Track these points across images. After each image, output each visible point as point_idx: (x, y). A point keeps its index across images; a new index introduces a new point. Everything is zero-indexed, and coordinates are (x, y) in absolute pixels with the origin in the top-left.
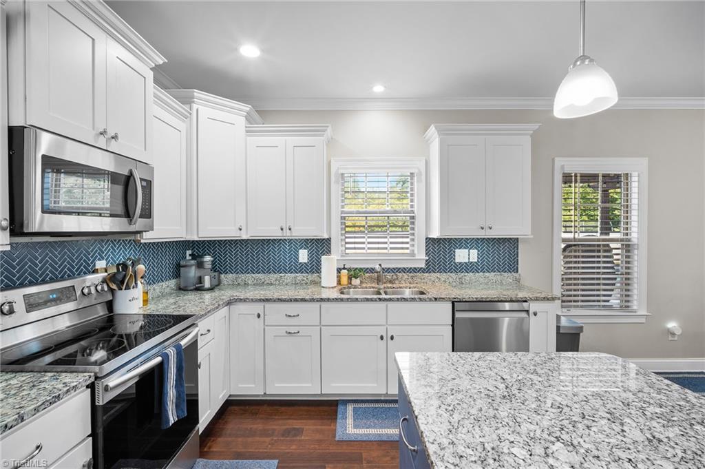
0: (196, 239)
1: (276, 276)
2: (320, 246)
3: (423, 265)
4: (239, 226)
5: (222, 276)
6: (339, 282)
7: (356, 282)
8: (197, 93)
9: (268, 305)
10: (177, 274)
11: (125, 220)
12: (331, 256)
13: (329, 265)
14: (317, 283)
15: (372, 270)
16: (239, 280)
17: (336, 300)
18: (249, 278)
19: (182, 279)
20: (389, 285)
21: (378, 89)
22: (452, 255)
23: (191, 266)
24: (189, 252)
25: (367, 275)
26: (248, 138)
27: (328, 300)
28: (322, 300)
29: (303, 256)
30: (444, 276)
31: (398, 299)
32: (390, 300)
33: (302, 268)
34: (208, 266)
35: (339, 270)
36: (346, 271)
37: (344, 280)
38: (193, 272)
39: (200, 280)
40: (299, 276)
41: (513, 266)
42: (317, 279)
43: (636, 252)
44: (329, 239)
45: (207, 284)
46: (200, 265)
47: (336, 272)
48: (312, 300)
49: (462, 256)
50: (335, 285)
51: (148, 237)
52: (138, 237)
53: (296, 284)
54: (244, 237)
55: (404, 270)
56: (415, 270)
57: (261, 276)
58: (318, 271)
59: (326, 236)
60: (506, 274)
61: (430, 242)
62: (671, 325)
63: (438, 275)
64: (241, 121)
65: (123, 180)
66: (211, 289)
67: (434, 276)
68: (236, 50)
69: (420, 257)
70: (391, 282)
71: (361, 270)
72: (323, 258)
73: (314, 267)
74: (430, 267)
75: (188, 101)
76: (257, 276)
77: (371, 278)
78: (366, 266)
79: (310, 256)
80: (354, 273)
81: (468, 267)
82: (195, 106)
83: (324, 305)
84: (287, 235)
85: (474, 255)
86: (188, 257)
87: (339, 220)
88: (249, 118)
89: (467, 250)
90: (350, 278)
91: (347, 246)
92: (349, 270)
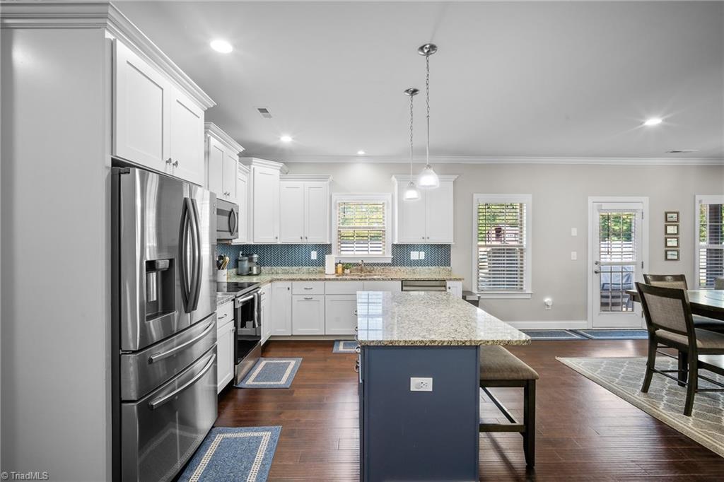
0: (253, 243)
1: (297, 268)
2: (325, 249)
3: (390, 261)
4: (275, 236)
5: (262, 268)
6: (337, 272)
7: (347, 271)
8: (254, 160)
9: (294, 282)
10: (236, 266)
11: (229, 233)
12: (332, 255)
13: (330, 261)
14: (323, 272)
15: (358, 265)
16: (273, 271)
17: (334, 280)
18: (279, 269)
19: (239, 269)
20: (368, 274)
21: (361, 153)
22: (409, 255)
23: (246, 260)
24: (241, 253)
25: (355, 268)
26: (282, 182)
27: (329, 279)
28: (326, 279)
29: (314, 255)
30: (403, 268)
31: (370, 279)
32: (365, 280)
33: (313, 263)
34: (255, 260)
35: (336, 265)
36: (341, 265)
37: (340, 270)
38: (246, 264)
39: (250, 269)
40: (311, 268)
41: (447, 263)
42: (323, 270)
43: (525, 253)
44: (331, 245)
45: (255, 271)
46: (251, 260)
47: (334, 265)
48: (320, 280)
49: (415, 255)
50: (334, 272)
51: (235, 242)
52: (230, 242)
53: (309, 273)
54: (279, 243)
55: (378, 265)
56: (385, 265)
57: (287, 268)
58: (323, 265)
59: (329, 243)
60: (442, 267)
61: (395, 247)
62: (548, 300)
63: (399, 267)
64: (277, 173)
65: (228, 213)
66: (257, 275)
67: (397, 268)
68: (279, 139)
69: (388, 256)
70: (369, 272)
71: (350, 264)
72: (327, 256)
73: (321, 262)
74: (394, 263)
75: (249, 164)
76: (284, 268)
77: (357, 269)
78: (354, 262)
79: (318, 255)
80: (346, 266)
81: (418, 263)
82: (252, 166)
83: (327, 282)
84: (304, 242)
85: (422, 255)
86: (241, 256)
87: (337, 233)
88: (282, 171)
89: (418, 252)
90: (343, 270)
91: (342, 249)
92: (343, 264)
